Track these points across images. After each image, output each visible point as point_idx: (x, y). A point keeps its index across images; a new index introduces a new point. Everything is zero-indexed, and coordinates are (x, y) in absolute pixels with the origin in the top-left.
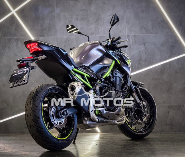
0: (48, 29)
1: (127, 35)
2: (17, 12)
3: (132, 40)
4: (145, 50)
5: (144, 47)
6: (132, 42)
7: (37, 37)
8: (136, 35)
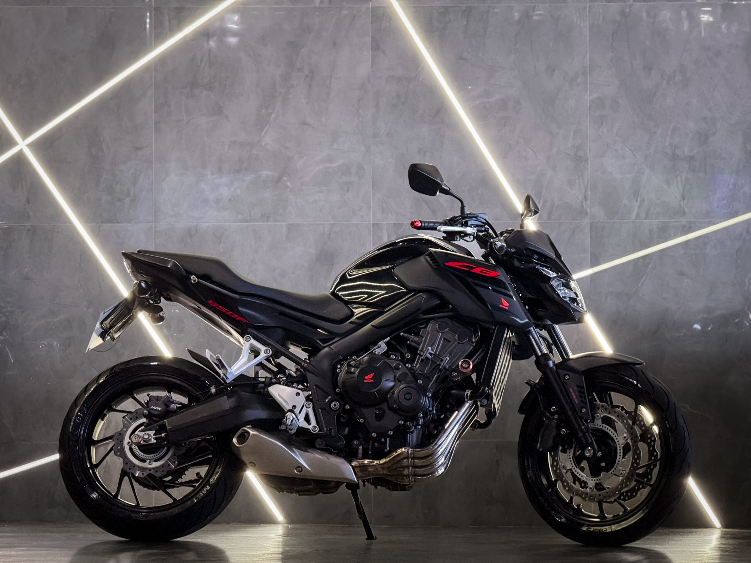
0: (128, 199)
2: (34, 146)
3: (389, 237)
7: (95, 224)
8: (399, 224)
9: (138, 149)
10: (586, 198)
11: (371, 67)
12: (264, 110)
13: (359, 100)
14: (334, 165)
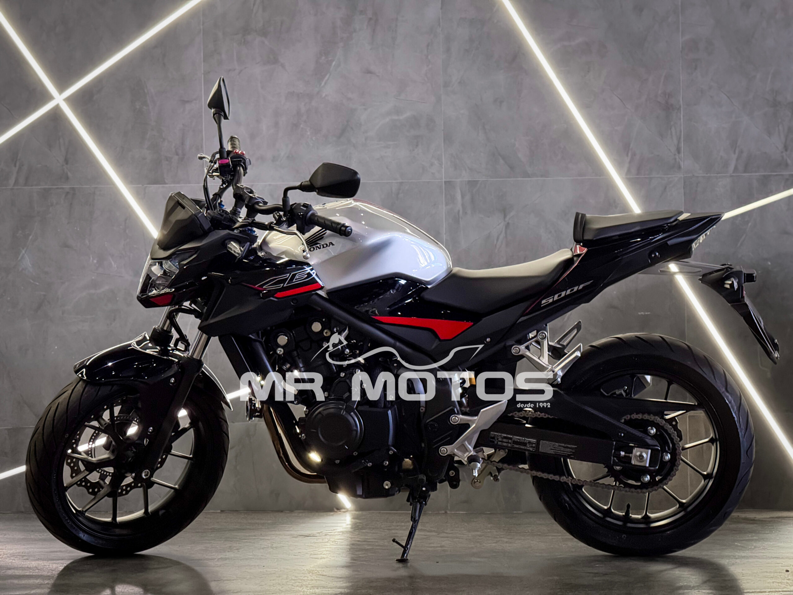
0: (176, 157)
1: (444, 180)
2: (72, 101)
3: (463, 197)
4: (506, 233)
5: (505, 221)
6: (463, 205)
7: (141, 185)
8: (474, 181)
9: (188, 102)
10: (679, 151)
11: (441, 9)
12: (323, 58)
13: (428, 46)
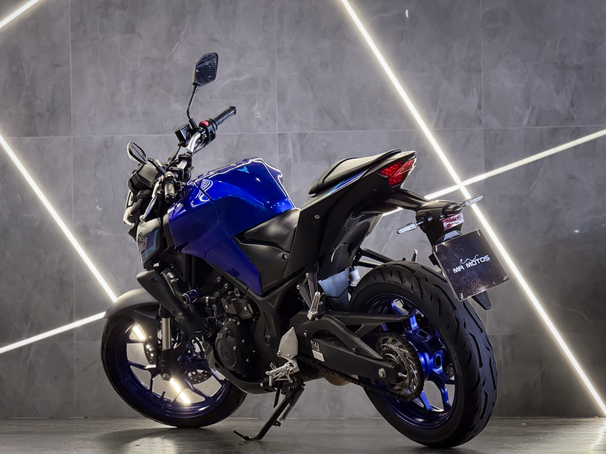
0: (47, 114)
1: (277, 132)
3: (294, 147)
6: (294, 154)
7: (17, 138)
8: (304, 133)
9: (57, 66)
10: (480, 107)
12: (174, 28)
13: (264, 17)
14: (241, 79)
